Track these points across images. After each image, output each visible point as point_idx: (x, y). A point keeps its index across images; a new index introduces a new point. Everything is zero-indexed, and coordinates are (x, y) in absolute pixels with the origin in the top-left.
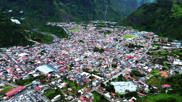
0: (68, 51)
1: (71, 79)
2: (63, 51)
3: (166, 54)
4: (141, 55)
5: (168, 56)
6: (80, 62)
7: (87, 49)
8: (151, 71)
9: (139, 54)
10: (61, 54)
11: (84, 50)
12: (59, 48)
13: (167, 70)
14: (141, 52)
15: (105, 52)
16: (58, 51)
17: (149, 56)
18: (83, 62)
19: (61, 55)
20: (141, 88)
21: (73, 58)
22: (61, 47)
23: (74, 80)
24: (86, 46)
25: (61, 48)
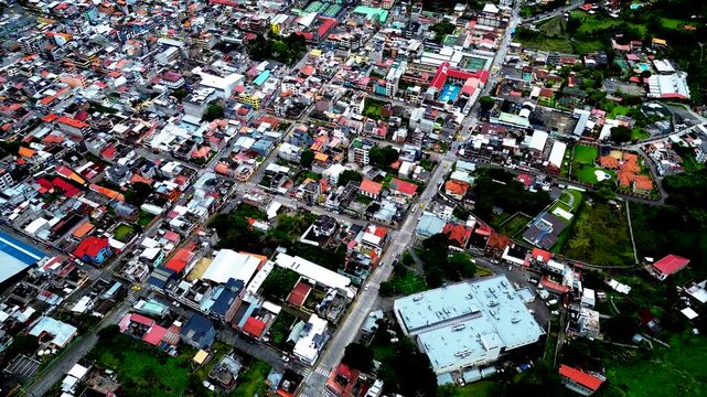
0: (100, 74)
1: (154, 334)
2: (65, 78)
3: (605, 31)
4: (495, 50)
5: (615, 45)
6: (188, 156)
7: (211, 45)
8: (565, 158)
9: (484, 48)
10: (55, 102)
11: (195, 52)
12: (36, 57)
13: (635, 142)
14: (490, 36)
15: (315, 52)
16: (35, 79)
17: (530, 53)
18: (204, 151)
19: (59, 109)
20: (553, 307)
21: (136, 130)
22: (46, 45)
23: (171, 336)
24: (201, 20)
25: (50, 57)
